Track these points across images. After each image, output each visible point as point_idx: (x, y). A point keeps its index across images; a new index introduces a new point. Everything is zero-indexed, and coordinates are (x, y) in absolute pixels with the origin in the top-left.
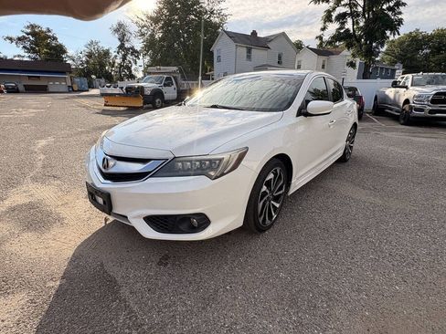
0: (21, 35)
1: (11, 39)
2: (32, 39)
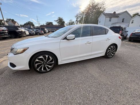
0: (57, 20)
1: (55, 21)
2: (59, 20)
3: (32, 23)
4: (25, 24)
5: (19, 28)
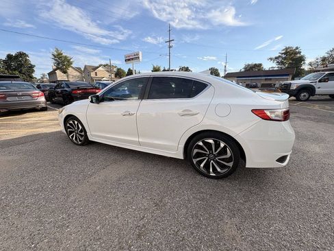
1: (271, 59)
2: (284, 56)
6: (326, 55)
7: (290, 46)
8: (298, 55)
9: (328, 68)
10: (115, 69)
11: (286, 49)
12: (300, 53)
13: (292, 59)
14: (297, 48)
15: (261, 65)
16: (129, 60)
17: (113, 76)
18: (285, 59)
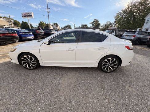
1: (90, 23)
2: (94, 22)
3: (70, 26)
4: (65, 27)
5: (52, 31)
6: (106, 24)
7: (96, 19)
8: (98, 23)
9: (112, 29)
10: (12, 21)
11: (95, 20)
12: (99, 22)
13: (97, 24)
14: (98, 20)
15: (87, 25)
16: (25, 16)
17: (13, 25)
18: (94, 23)
